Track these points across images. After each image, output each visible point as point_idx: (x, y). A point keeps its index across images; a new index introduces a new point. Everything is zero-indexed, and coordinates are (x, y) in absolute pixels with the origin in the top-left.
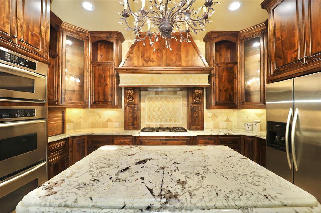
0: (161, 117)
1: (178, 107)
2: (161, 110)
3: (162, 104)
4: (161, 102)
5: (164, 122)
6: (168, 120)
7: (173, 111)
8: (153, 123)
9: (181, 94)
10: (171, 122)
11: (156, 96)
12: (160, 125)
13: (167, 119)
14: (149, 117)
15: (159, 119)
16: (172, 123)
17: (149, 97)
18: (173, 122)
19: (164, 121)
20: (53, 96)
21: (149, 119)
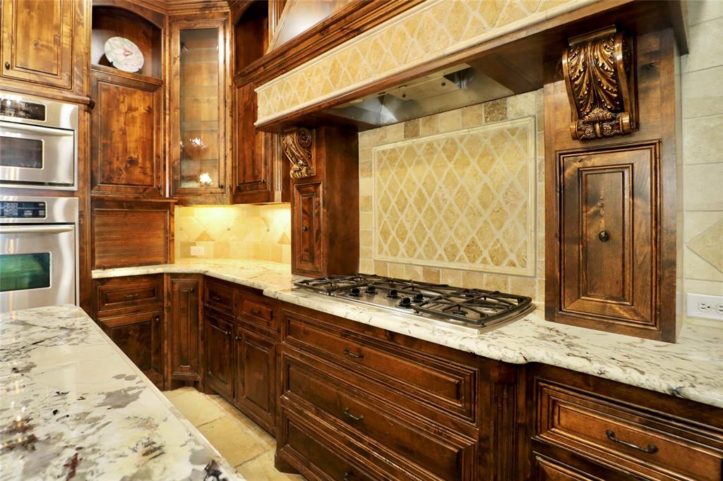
0: (430, 233)
1: (511, 185)
2: (430, 201)
3: (434, 174)
4: (429, 168)
5: (441, 258)
6: (462, 253)
7: (485, 206)
8: (399, 259)
9: (532, 112)
10: (473, 261)
11: (409, 142)
12: (427, 270)
13: (458, 243)
14: (385, 234)
15: (420, 243)
16: (478, 266)
17: (384, 152)
18: (484, 261)
19: (441, 251)
20: (152, 176)
21: (386, 239)
